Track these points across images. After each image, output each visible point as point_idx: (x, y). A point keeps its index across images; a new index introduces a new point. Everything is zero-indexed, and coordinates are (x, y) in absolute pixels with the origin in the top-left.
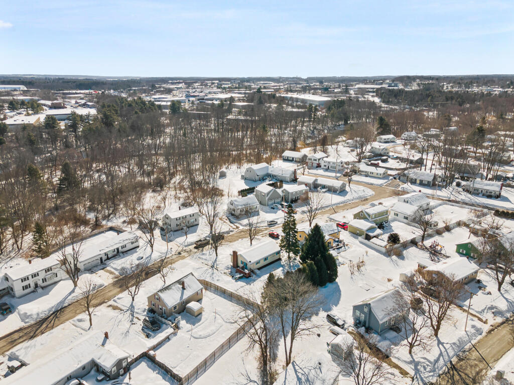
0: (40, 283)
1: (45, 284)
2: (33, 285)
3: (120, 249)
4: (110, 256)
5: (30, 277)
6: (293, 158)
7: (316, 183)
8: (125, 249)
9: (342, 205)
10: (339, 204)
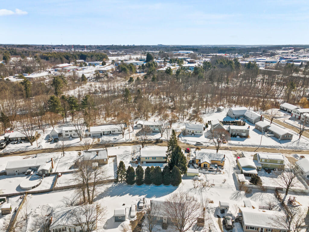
0: (72, 135)
1: (74, 136)
2: (69, 135)
3: (112, 132)
4: (105, 134)
5: (69, 131)
6: (287, 109)
7: (268, 128)
8: (114, 133)
9: (270, 148)
10: (267, 147)
